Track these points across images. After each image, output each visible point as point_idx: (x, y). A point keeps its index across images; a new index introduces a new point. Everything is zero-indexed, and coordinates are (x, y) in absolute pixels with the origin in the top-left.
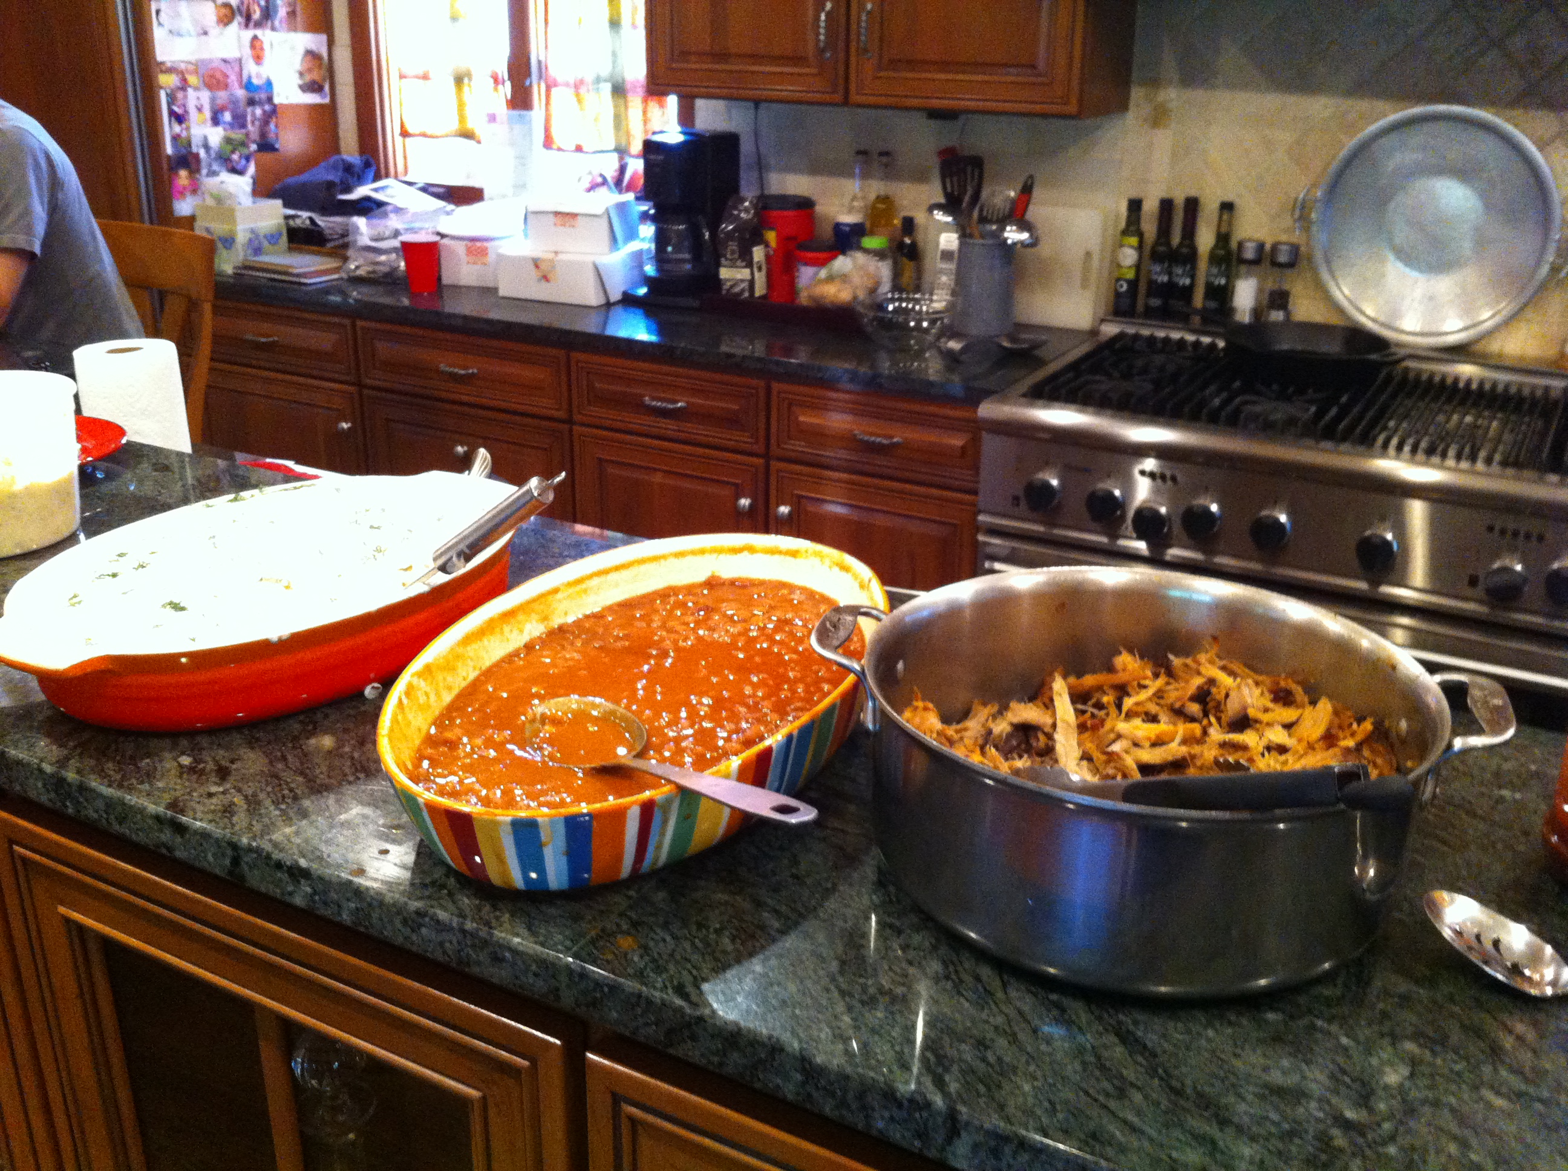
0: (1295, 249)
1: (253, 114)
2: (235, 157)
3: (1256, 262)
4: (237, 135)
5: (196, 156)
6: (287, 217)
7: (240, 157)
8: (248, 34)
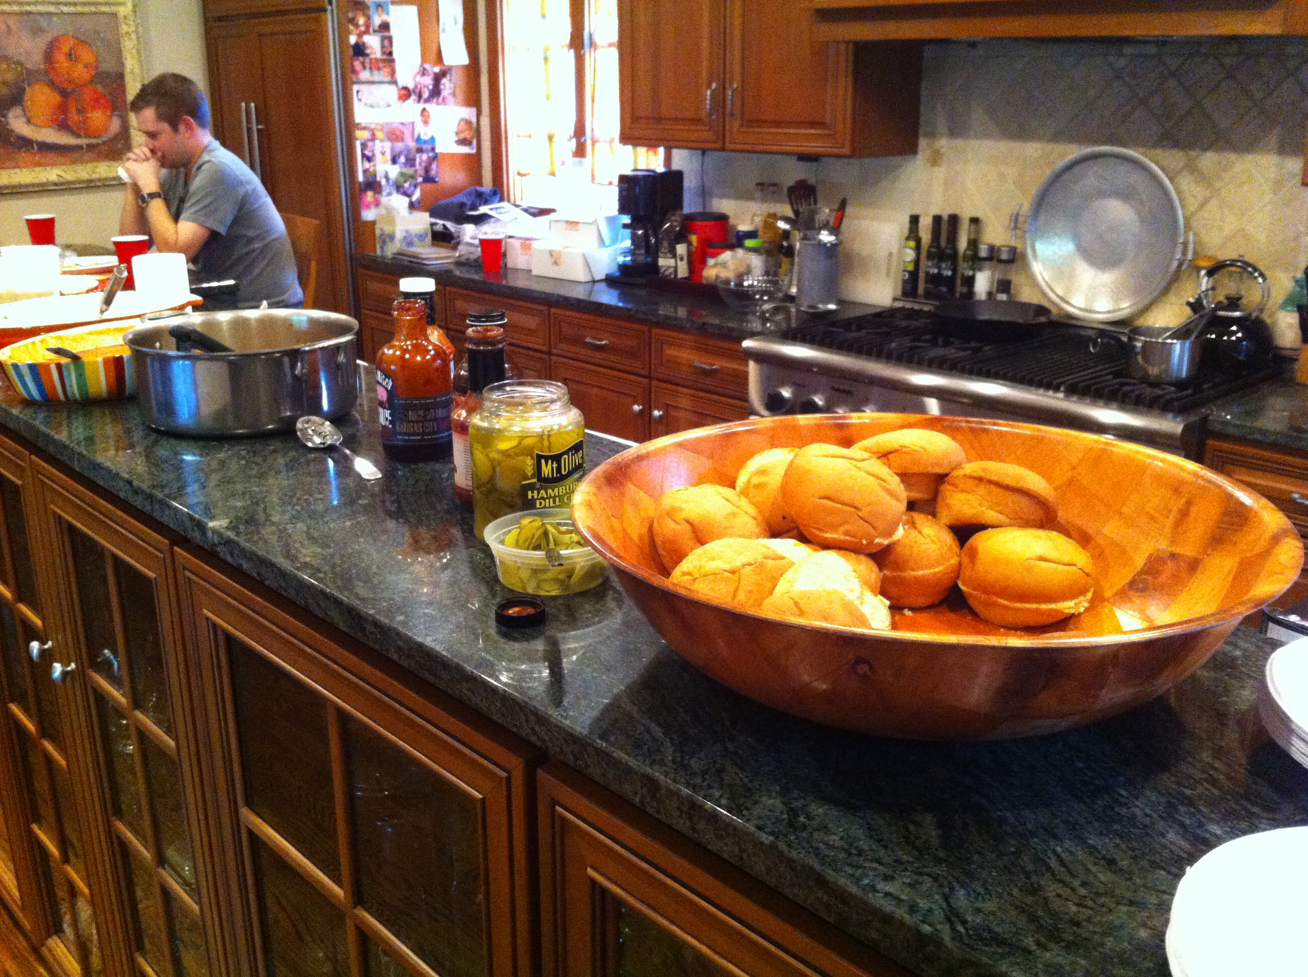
0: (1013, 250)
1: (421, 158)
2: (407, 185)
3: (990, 258)
4: (409, 171)
5: (379, 183)
6: (432, 225)
7: (410, 186)
8: (421, 106)
